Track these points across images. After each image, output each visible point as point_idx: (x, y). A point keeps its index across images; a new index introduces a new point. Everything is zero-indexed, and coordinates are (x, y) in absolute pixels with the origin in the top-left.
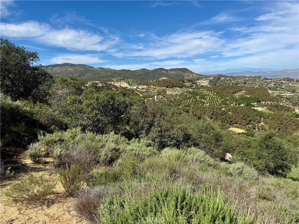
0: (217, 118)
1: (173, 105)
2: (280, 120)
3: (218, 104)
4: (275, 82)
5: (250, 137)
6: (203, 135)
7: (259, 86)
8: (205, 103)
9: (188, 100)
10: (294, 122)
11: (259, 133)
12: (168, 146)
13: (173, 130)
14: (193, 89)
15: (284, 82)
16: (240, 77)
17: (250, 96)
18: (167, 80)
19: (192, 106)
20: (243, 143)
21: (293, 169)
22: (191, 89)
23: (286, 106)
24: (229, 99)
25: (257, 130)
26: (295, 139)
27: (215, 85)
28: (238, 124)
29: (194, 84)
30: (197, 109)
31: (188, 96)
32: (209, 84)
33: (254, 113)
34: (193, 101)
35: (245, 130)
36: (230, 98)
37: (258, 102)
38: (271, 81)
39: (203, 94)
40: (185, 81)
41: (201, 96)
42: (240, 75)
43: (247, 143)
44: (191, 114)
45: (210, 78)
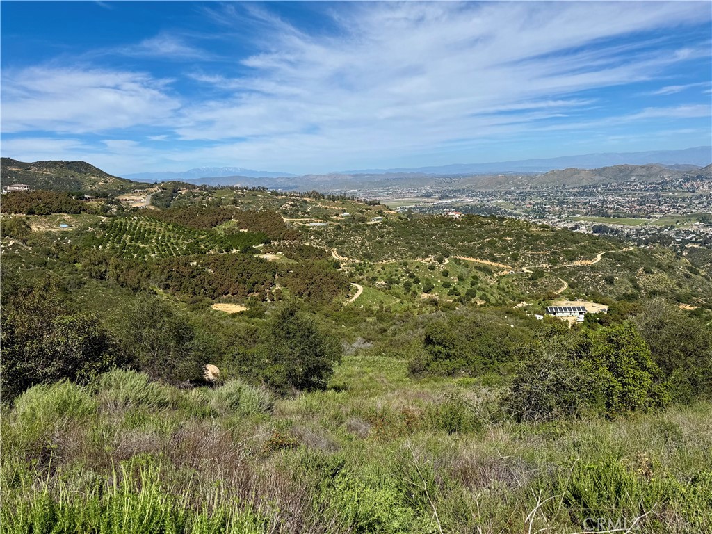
0: (181, 286)
1: (56, 263)
2: (309, 276)
3: (179, 252)
4: (293, 201)
5: (256, 319)
6: (145, 332)
7: (264, 208)
8: (147, 252)
9: (100, 247)
10: (332, 278)
11: (274, 308)
12: (38, 382)
13: (50, 333)
14: (112, 216)
15: (308, 199)
16: (223, 188)
17: (249, 230)
18: (27, 192)
19: (113, 261)
20: (242, 334)
21: (336, 370)
22: (105, 218)
23: (317, 248)
24: (204, 239)
25: (269, 301)
26: (337, 310)
27: (168, 206)
28: (229, 295)
29: (112, 203)
30: (129, 268)
31: (99, 237)
32: (153, 204)
33: (260, 267)
34: (113, 248)
35: (246, 306)
36: (207, 237)
37: (265, 243)
38: (284, 198)
39: (140, 228)
40: (86, 196)
41: (134, 234)
42: (224, 184)
43: (251, 333)
44: (112, 281)
45: (152, 190)
